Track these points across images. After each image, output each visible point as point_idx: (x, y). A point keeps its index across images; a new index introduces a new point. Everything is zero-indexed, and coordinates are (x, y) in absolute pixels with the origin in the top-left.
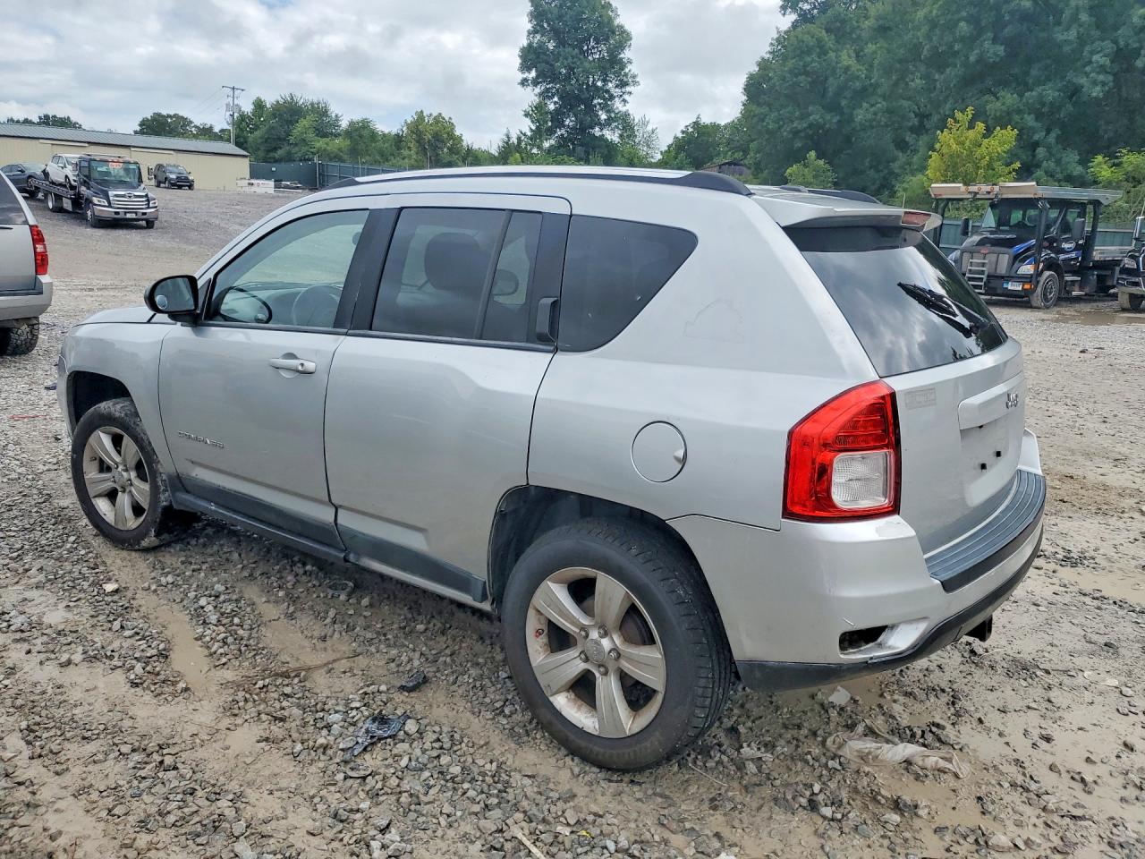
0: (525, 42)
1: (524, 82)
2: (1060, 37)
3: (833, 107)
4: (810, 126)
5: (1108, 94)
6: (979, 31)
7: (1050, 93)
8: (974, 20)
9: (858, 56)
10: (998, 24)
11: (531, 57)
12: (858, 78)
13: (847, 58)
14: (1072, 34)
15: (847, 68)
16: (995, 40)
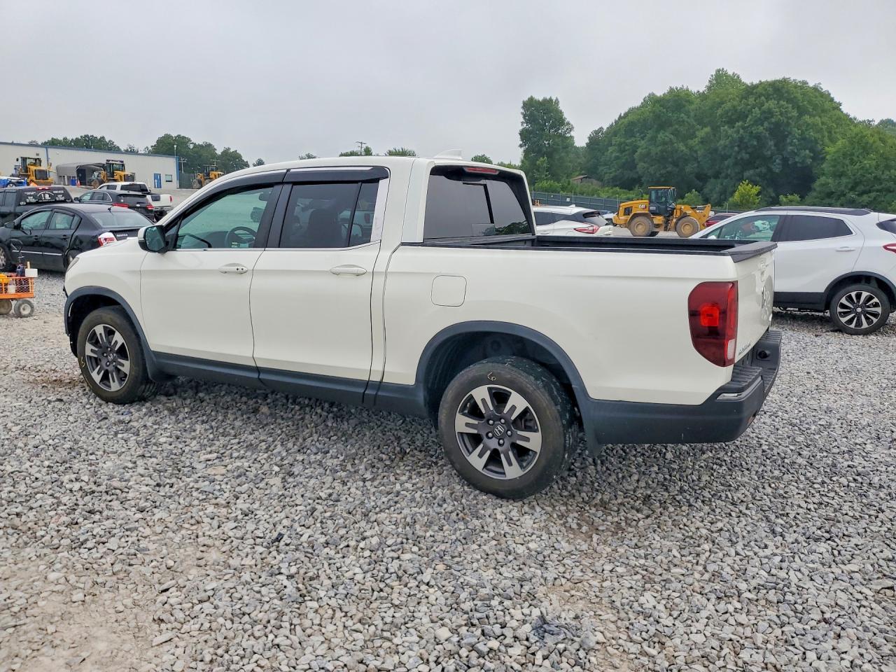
0: (521, 128)
1: (521, 146)
2: (766, 153)
3: (675, 164)
4: (668, 172)
5: (781, 171)
6: (741, 150)
7: (764, 170)
8: (739, 146)
9: (686, 145)
10: (747, 147)
11: (524, 135)
12: (686, 154)
13: (682, 147)
14: (769, 153)
15: (682, 151)
16: (746, 153)
